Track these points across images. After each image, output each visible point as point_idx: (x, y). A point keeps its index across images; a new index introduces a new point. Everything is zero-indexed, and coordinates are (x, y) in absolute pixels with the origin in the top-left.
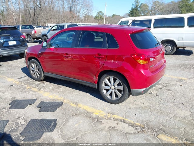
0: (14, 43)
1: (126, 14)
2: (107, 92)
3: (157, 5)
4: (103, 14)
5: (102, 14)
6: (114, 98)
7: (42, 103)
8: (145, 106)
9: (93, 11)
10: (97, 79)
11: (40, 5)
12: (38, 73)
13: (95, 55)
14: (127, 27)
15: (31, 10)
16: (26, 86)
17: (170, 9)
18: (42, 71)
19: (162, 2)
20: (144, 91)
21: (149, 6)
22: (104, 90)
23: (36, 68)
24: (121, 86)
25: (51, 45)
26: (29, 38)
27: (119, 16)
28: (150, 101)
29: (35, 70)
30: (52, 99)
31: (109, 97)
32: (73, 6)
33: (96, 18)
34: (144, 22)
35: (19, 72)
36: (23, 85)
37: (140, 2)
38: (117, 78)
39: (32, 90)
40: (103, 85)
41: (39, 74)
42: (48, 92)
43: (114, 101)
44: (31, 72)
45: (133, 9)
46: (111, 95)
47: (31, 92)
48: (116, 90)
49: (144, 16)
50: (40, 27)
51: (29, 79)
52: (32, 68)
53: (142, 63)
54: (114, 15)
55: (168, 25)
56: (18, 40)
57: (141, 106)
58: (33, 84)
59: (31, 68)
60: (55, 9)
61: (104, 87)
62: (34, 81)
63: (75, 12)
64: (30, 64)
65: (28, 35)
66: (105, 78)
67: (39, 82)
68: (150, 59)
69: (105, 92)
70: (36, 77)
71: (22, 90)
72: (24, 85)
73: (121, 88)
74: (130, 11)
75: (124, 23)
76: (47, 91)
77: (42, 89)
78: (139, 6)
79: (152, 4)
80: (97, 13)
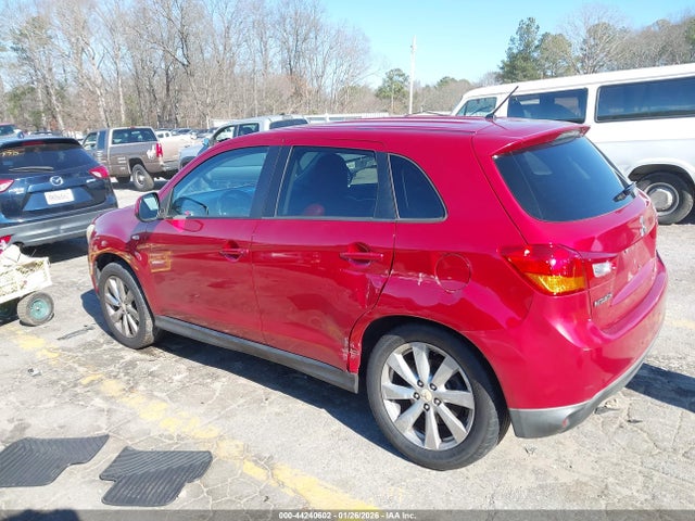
0: (67, 196)
1: (489, 74)
2: (402, 412)
3: (601, 38)
4: (406, 80)
5: (401, 79)
6: (435, 441)
7: (127, 454)
8: (578, 482)
9: (370, 71)
10: (356, 354)
11: (186, 57)
12: (132, 316)
13: (346, 248)
14: (486, 123)
15: (156, 78)
16: (82, 370)
17: (654, 50)
18: (146, 310)
19: (621, 26)
20: (571, 416)
21: (574, 41)
22: (387, 403)
23: (124, 296)
24: (464, 388)
25: (176, 207)
26: (139, 174)
27: (465, 81)
28: (603, 454)
29: (124, 305)
30: (171, 437)
31: (411, 435)
32: (299, 55)
33: (381, 94)
34: (558, 101)
35: (72, 311)
36: (71, 369)
37: (538, 27)
38: (442, 352)
39: (102, 388)
40: (386, 381)
41: (137, 323)
42: (165, 401)
43: (434, 457)
44: (107, 311)
45: (513, 57)
46: (420, 425)
47: (98, 402)
48: (442, 406)
49: (556, 77)
50: (186, 131)
51: (102, 341)
52: (113, 295)
53: (557, 290)
54: (444, 82)
55: (654, 109)
56: (82, 186)
57: (562, 481)
58: (114, 360)
59: (108, 295)
60: (237, 69)
61: (389, 391)
62: (121, 346)
63: (307, 77)
64: (104, 281)
65: (134, 162)
66: (391, 349)
67: (137, 355)
68: (595, 267)
69: (393, 410)
70: (128, 332)
71: (64, 391)
72: (76, 365)
73: (465, 399)
74: (503, 61)
75: (479, 106)
76: (159, 395)
77: (141, 388)
78: (537, 43)
79: (583, 33)
80: (385, 76)
